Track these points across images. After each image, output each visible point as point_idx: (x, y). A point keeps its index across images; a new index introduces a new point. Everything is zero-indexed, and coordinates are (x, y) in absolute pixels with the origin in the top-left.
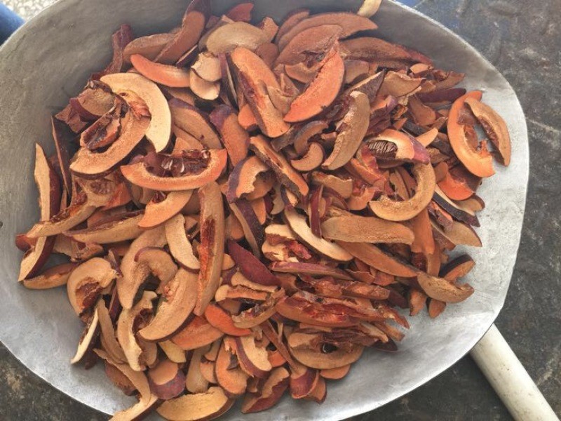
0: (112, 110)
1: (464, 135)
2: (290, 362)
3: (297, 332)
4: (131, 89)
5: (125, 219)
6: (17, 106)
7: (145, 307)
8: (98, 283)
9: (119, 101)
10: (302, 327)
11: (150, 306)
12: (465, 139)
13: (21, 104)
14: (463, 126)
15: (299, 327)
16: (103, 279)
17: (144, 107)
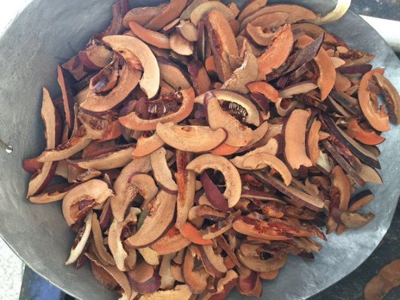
0: (112, 63)
1: (369, 100)
2: (239, 265)
3: (245, 243)
4: (128, 48)
5: (119, 151)
6: (33, 54)
7: (131, 220)
8: (94, 200)
9: (117, 57)
10: (249, 239)
11: (135, 220)
12: (370, 102)
13: (35, 53)
14: (369, 92)
15: (247, 239)
16: (100, 197)
17: (137, 63)
